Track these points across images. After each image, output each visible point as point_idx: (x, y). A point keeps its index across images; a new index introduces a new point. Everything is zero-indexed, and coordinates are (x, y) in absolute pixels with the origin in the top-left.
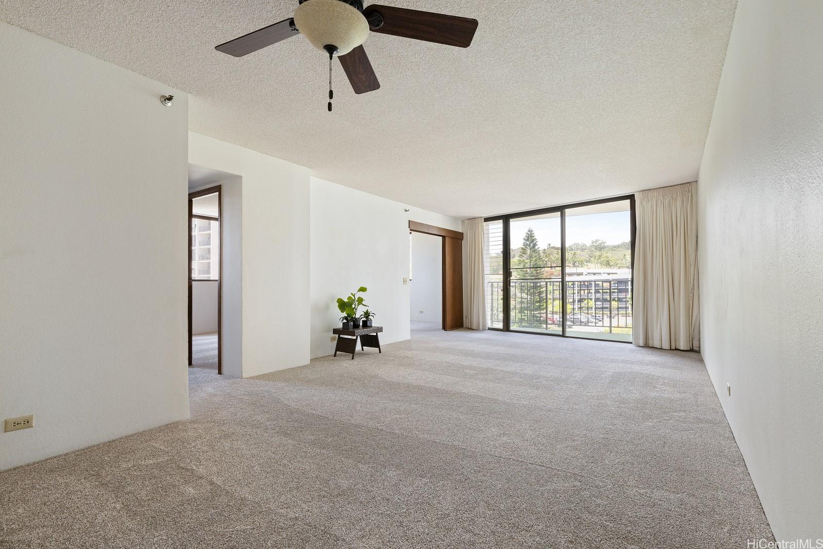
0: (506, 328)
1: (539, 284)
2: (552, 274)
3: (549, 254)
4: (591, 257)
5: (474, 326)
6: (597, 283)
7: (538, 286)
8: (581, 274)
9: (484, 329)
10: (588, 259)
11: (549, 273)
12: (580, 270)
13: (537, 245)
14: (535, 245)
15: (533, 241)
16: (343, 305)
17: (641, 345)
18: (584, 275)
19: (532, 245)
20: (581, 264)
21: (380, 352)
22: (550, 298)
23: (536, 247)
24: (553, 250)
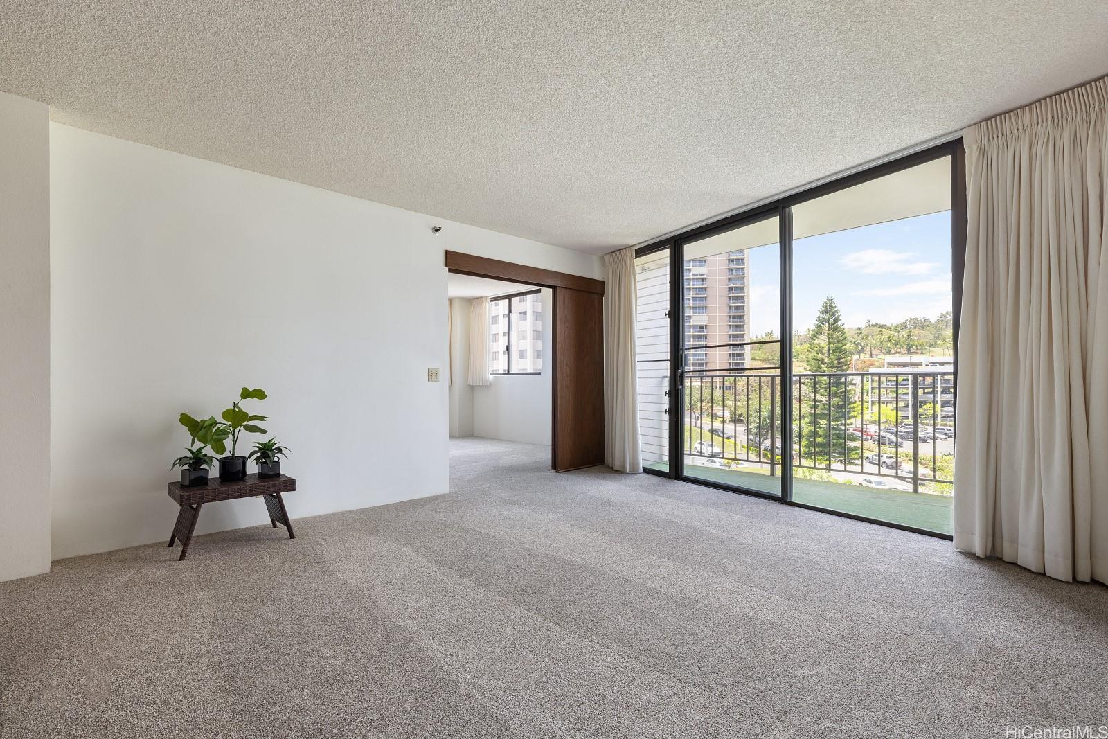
0: (676, 471)
1: (843, 380)
2: (871, 365)
3: (866, 335)
4: (938, 338)
5: (617, 465)
6: (946, 377)
7: (842, 383)
8: (920, 364)
9: (634, 472)
10: (932, 342)
11: (867, 364)
12: (916, 358)
13: (840, 320)
14: (837, 320)
15: (833, 314)
16: (197, 428)
17: (978, 551)
18: (924, 364)
19: (832, 320)
20: (921, 349)
21: (292, 536)
22: (866, 400)
23: (839, 324)
24: (874, 328)
